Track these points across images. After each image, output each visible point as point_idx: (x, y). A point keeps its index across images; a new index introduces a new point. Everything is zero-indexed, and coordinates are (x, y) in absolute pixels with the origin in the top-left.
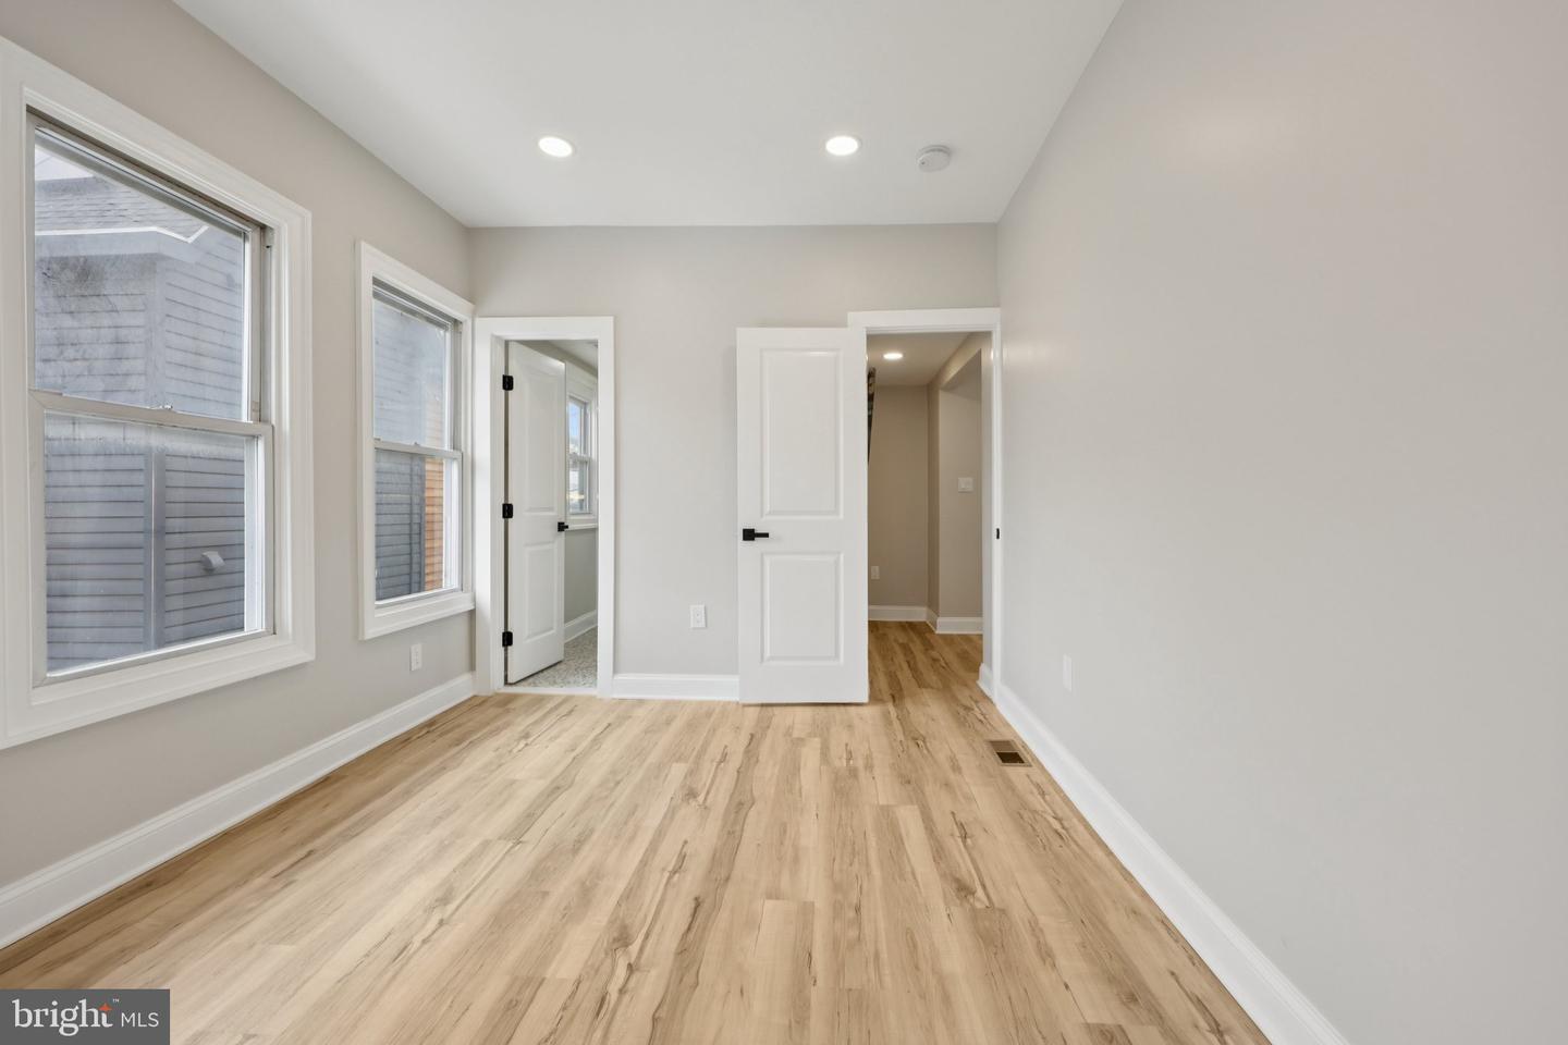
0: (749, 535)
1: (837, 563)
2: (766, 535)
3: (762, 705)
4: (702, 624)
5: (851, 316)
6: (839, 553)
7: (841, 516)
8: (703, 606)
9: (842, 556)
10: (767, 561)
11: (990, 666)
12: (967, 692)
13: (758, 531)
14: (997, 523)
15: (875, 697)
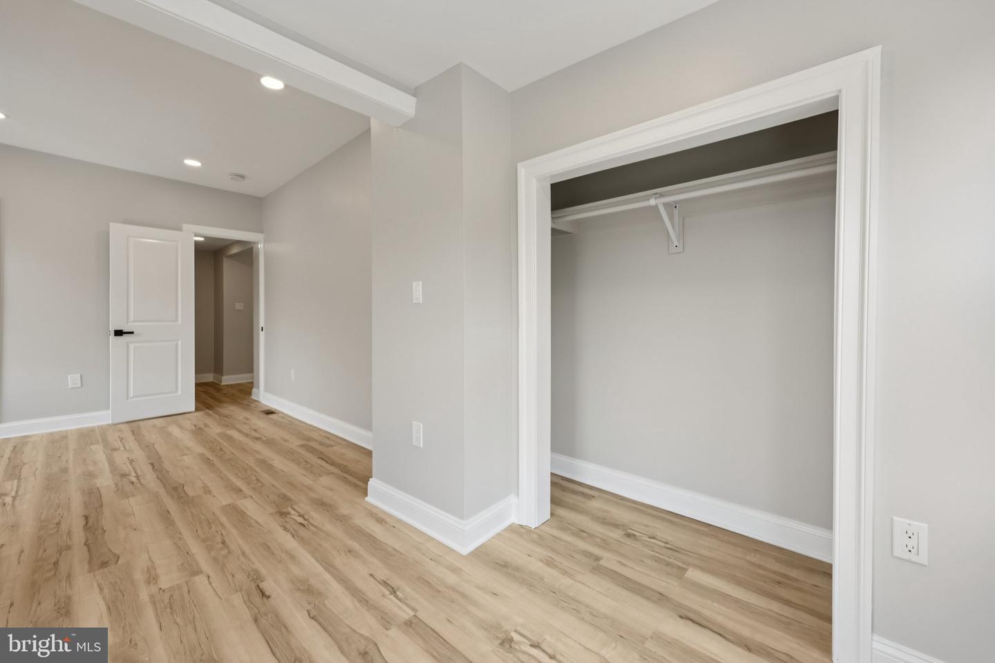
0: (119, 333)
1: (177, 345)
2: (132, 333)
3: (127, 422)
4: (79, 385)
5: (185, 226)
6: (178, 340)
7: (180, 322)
8: (79, 376)
9: (180, 342)
10: (132, 346)
11: (258, 388)
12: (246, 401)
13: (125, 330)
14: (262, 324)
15: (197, 409)
